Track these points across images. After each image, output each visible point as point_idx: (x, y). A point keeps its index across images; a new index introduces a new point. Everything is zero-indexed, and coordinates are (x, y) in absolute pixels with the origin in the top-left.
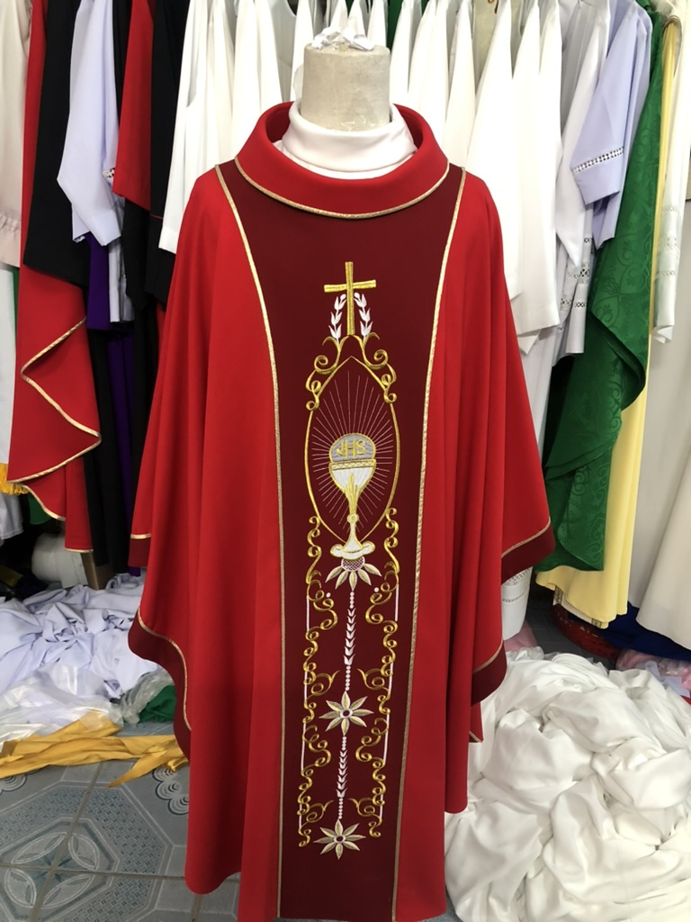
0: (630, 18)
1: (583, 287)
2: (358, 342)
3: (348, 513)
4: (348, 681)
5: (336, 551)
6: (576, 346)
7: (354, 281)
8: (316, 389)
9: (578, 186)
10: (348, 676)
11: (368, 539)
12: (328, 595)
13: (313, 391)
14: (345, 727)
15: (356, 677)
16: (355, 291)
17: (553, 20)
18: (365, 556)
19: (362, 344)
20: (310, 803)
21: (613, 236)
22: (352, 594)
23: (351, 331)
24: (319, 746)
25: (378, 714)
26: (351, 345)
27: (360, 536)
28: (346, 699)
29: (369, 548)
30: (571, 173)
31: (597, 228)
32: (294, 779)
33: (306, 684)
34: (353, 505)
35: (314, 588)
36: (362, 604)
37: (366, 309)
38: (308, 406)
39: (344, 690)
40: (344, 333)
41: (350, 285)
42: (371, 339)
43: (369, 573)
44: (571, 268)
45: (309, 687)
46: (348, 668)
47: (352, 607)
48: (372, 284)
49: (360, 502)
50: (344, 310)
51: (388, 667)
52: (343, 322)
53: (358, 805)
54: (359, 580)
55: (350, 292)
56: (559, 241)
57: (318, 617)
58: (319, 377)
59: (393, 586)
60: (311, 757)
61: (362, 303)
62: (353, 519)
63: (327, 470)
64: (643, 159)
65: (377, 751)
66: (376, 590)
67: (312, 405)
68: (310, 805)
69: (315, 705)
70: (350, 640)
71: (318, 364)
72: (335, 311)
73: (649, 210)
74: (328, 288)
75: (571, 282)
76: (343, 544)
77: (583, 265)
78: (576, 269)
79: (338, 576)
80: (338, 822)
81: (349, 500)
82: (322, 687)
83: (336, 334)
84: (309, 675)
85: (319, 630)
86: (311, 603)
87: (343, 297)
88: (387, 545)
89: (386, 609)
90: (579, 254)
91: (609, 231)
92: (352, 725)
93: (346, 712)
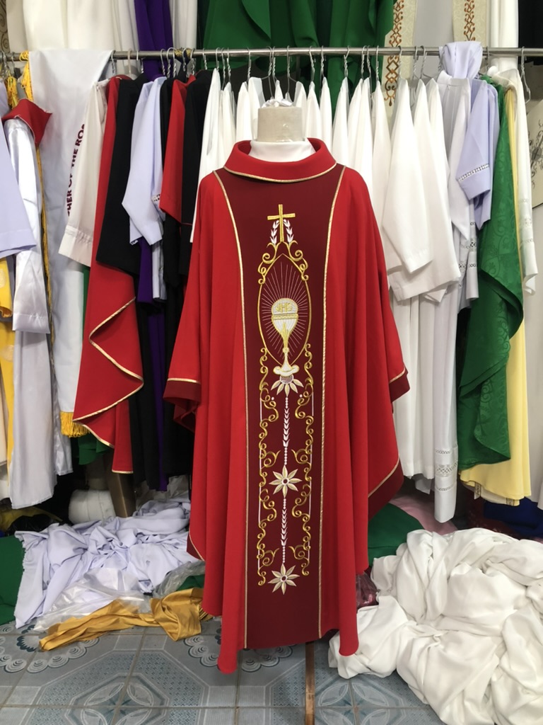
0: (483, 89)
1: (473, 254)
2: (286, 245)
3: (283, 347)
4: (286, 458)
5: (277, 370)
6: (474, 293)
7: (284, 214)
8: (264, 272)
9: (463, 189)
10: (286, 455)
11: (295, 364)
12: (273, 398)
13: (262, 273)
14: (285, 492)
15: (290, 455)
16: (284, 218)
17: (436, 93)
18: (294, 374)
19: (289, 247)
20: (265, 550)
21: (489, 218)
22: (287, 399)
23: (282, 239)
24: (270, 505)
25: (304, 482)
26: (282, 247)
27: (290, 362)
28: (285, 470)
29: (296, 369)
30: (457, 182)
31: (478, 216)
32: (255, 530)
33: (261, 458)
34: (286, 342)
35: (265, 393)
36: (293, 406)
37: (290, 228)
38: (259, 282)
39: (283, 464)
40: (278, 240)
41: (281, 216)
42: (293, 244)
43: (296, 386)
44: (463, 242)
45: (263, 460)
46: (286, 449)
47: (287, 407)
48: (293, 215)
49: (289, 340)
50: (278, 229)
51: (309, 448)
52: (278, 235)
53: (294, 551)
54: (291, 389)
55: (281, 220)
56: (454, 226)
57: (267, 413)
58: (266, 266)
59: (310, 394)
60: (265, 513)
61: (288, 225)
62: (286, 350)
63: (271, 320)
64: (503, 170)
65: (305, 509)
66: (301, 396)
67: (261, 281)
68: (265, 551)
69: (266, 474)
70: (286, 430)
71: (265, 258)
72: (273, 229)
73: (511, 201)
74: (270, 218)
75: (465, 251)
76: (281, 366)
77: (471, 240)
78: (467, 242)
79: (278, 387)
80: (283, 565)
81: (284, 339)
82: (270, 461)
83: (274, 241)
84: (263, 452)
85: (268, 422)
86: (263, 402)
87: (277, 222)
88: (306, 368)
89: (306, 409)
90: (468, 233)
91: (486, 215)
92: (289, 490)
93: (285, 481)
